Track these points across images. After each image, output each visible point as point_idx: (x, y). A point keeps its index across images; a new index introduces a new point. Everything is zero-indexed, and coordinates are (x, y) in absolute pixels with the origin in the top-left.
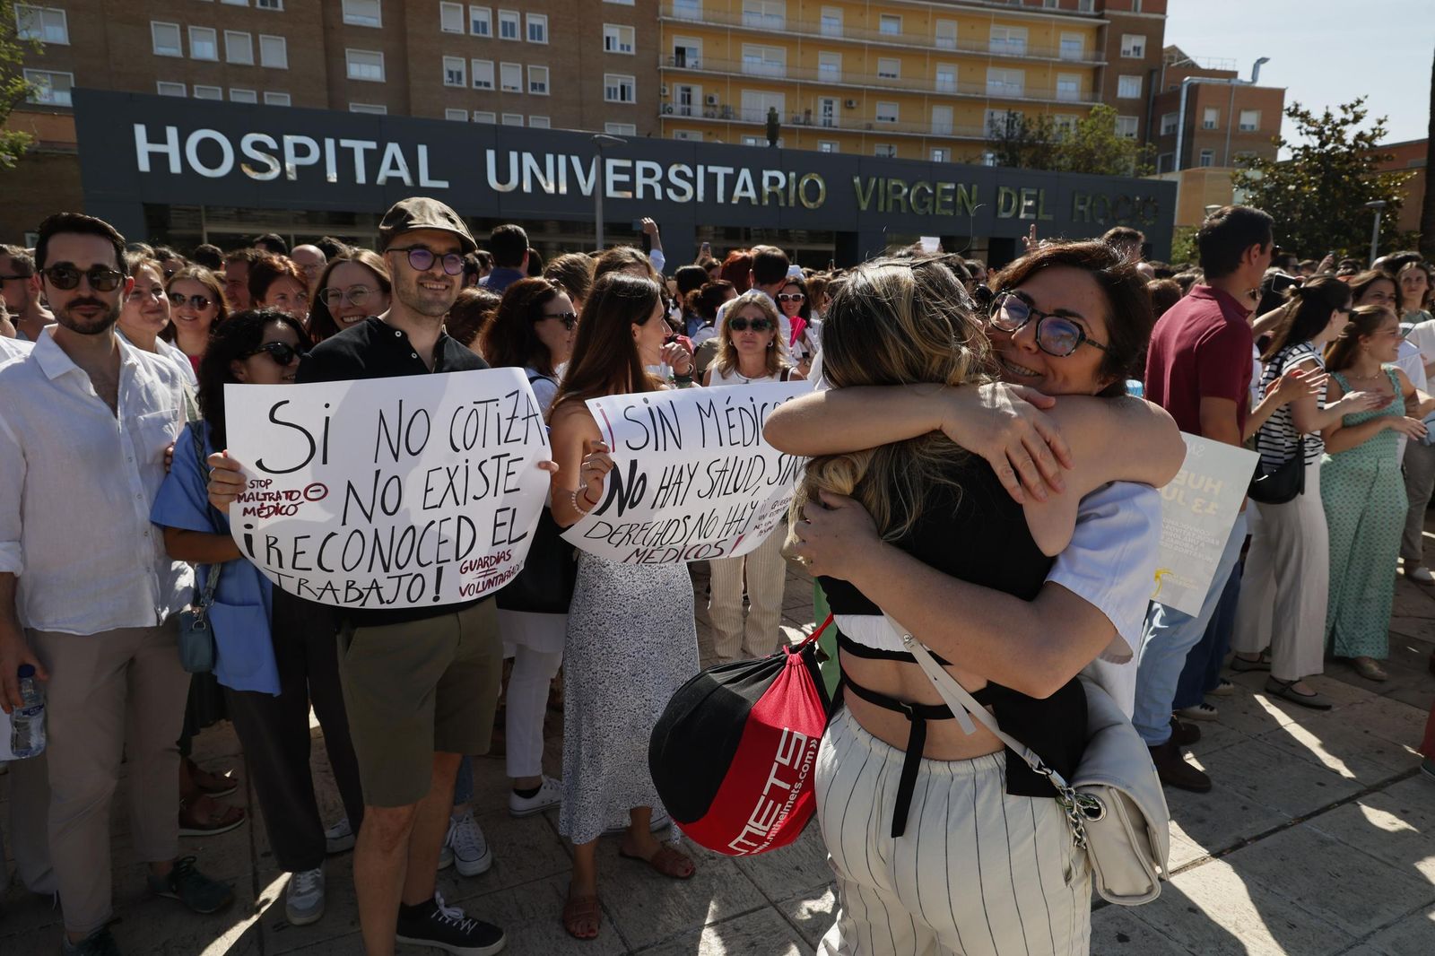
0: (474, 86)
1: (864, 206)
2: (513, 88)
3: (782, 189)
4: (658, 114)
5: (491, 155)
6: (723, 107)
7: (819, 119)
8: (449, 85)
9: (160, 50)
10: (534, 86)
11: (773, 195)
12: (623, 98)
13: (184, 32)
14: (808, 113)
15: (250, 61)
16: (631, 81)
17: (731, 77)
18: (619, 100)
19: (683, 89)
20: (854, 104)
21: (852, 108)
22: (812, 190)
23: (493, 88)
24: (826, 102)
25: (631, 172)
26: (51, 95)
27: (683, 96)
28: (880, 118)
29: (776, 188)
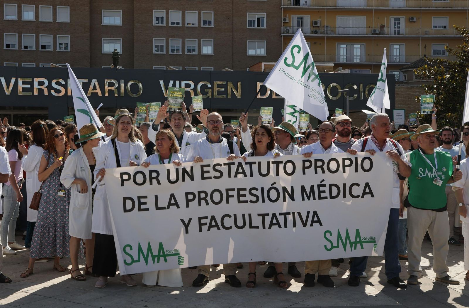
0: (170, 25)
2: (193, 24)
3: (116, 88)
4: (281, 34)
6: (324, 27)
7: (391, 30)
8: (156, 25)
9: (7, 17)
10: (205, 23)
11: (111, 91)
12: (259, 26)
13: (19, 8)
14: (382, 27)
16: (264, 16)
17: (328, 9)
18: (256, 27)
19: (298, 18)
20: (415, 20)
21: (414, 22)
22: (135, 88)
23: (181, 25)
24: (395, 19)
25: (32, 84)
27: (298, 22)
28: (435, 27)
29: (113, 88)
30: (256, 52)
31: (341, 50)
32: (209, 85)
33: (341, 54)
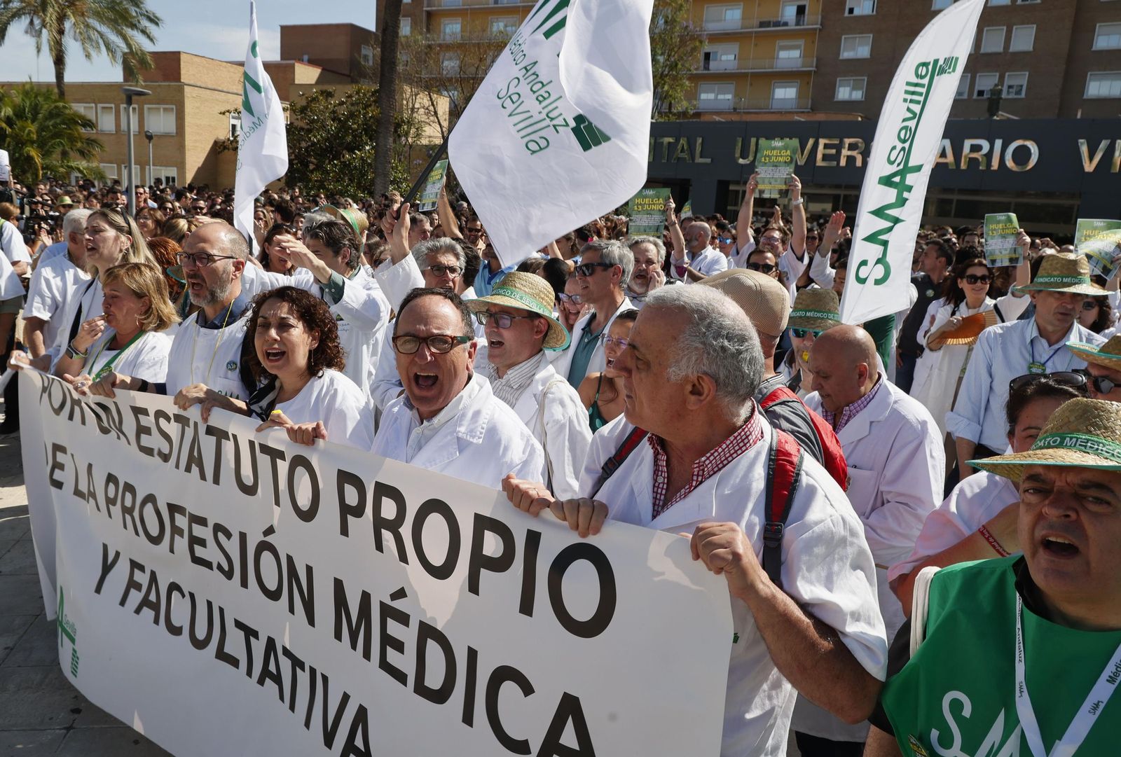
1: (1089, 167)
3: (985, 155)
5: (740, 140)
11: (973, 162)
15: (1001, 49)
22: (1022, 154)
25: (839, 148)
26: (851, 94)
29: (977, 155)
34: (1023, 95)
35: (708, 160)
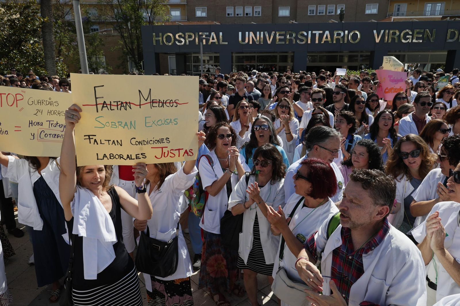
1: (377, 41)
3: (342, 37)
5: (240, 33)
11: (338, 40)
22: (355, 36)
25: (285, 36)
29: (339, 37)
30: (371, 11)
31: (428, 7)
32: (411, 33)
33: (427, 10)
34: (260, 15)
35: (227, 43)
